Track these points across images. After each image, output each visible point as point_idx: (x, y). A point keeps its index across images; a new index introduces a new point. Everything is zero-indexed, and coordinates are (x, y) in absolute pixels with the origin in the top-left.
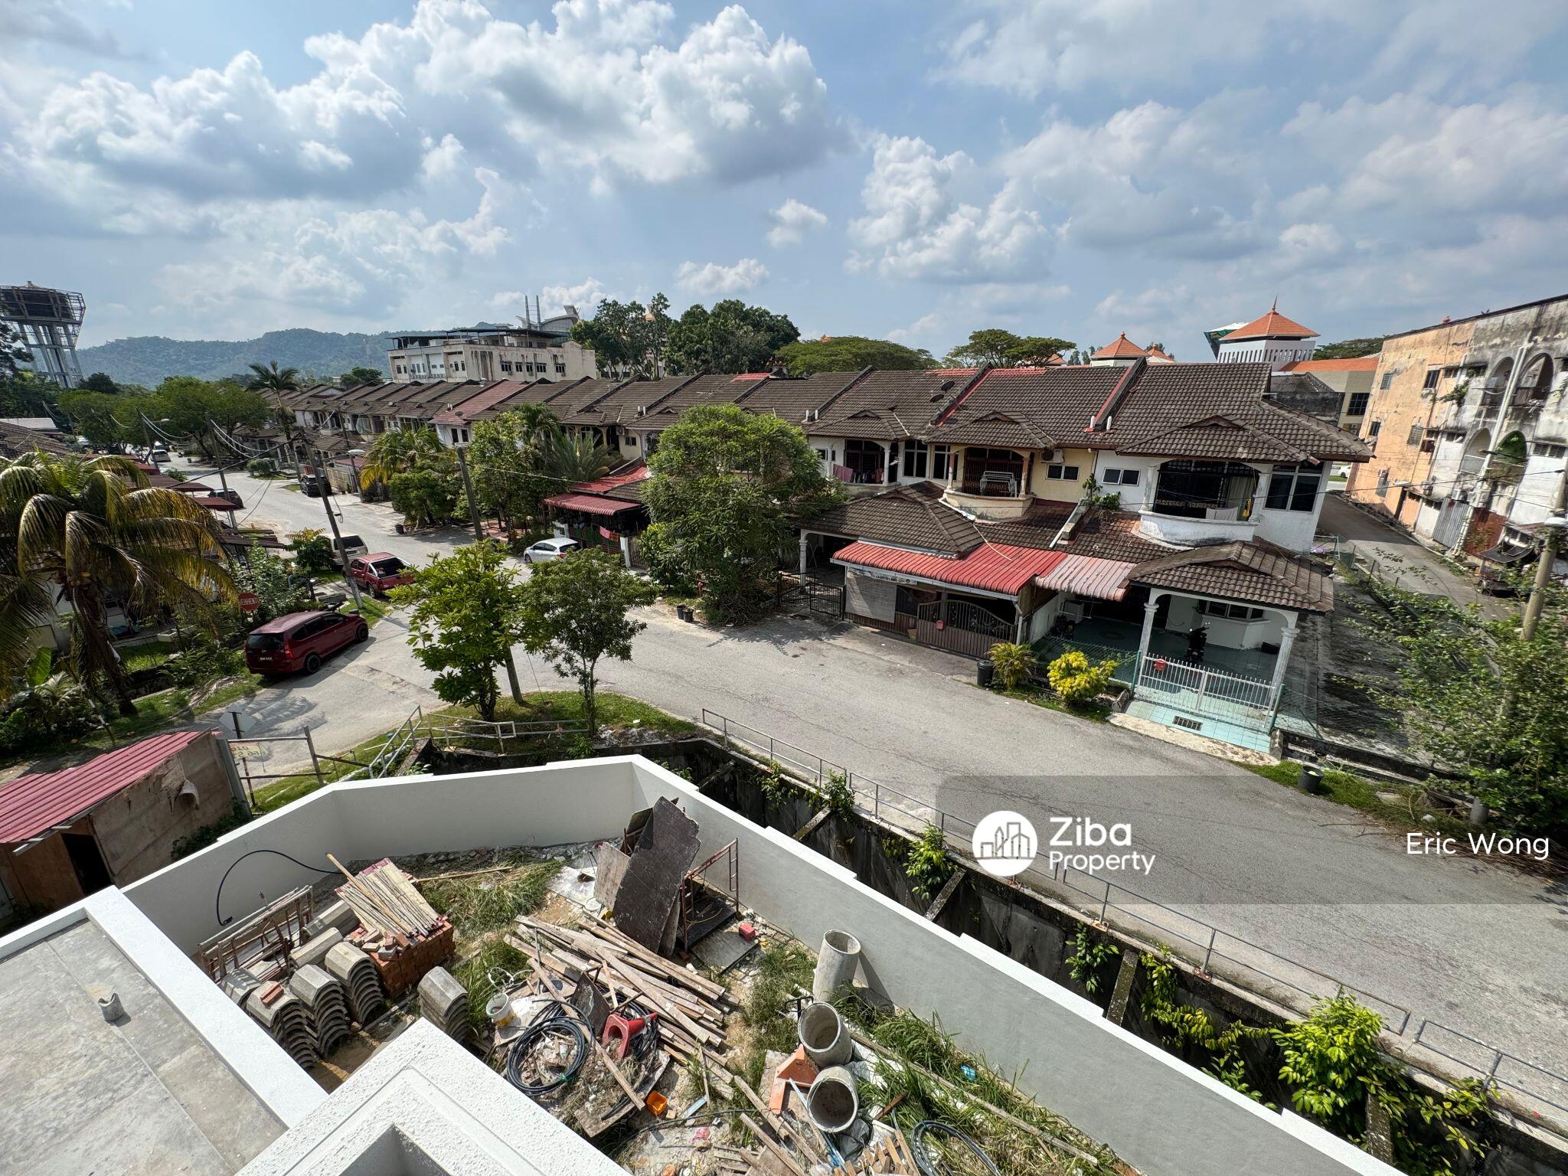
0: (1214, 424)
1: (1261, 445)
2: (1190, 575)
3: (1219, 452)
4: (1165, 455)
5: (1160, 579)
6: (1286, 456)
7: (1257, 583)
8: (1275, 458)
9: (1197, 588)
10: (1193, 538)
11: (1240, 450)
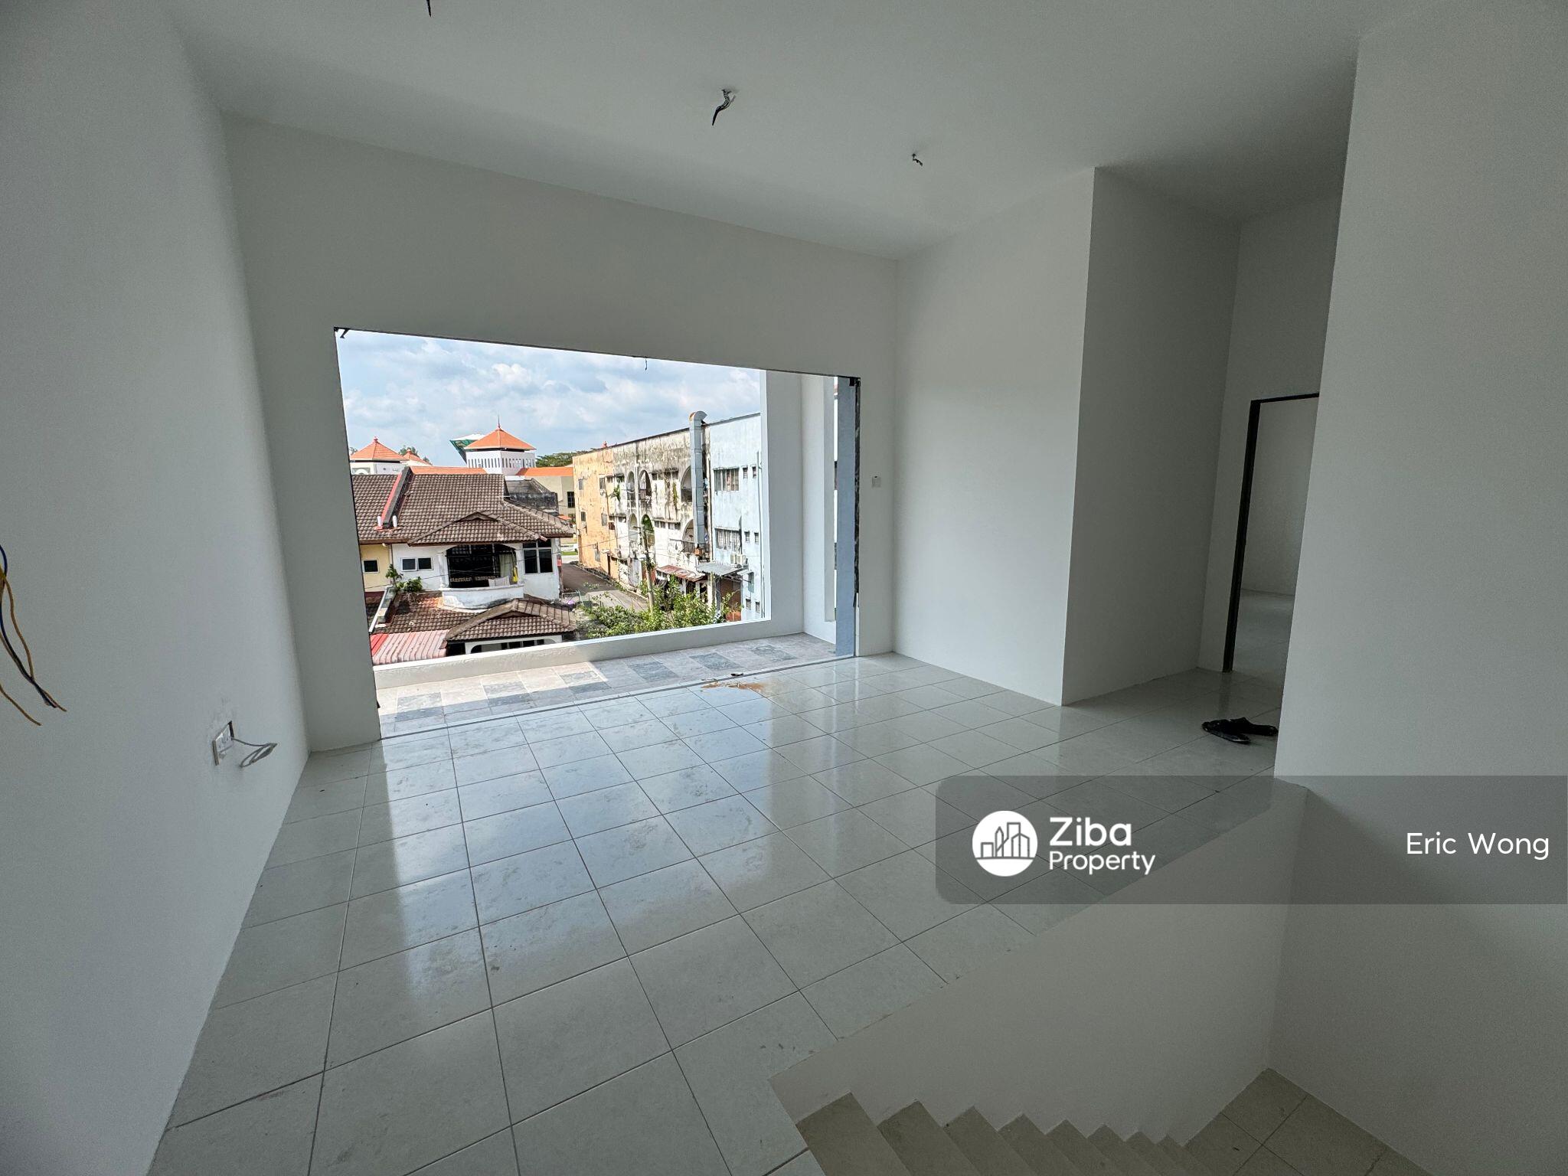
0: (477, 518)
1: (510, 531)
2: (489, 627)
3: (485, 538)
4: (448, 543)
5: (469, 635)
6: (527, 536)
7: (532, 623)
8: (521, 539)
9: (497, 635)
10: (485, 603)
11: (499, 535)
